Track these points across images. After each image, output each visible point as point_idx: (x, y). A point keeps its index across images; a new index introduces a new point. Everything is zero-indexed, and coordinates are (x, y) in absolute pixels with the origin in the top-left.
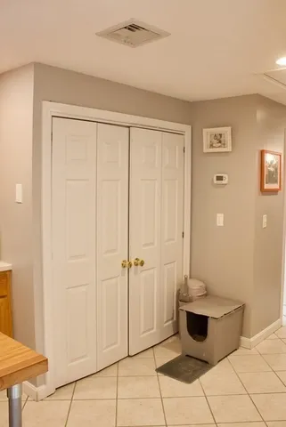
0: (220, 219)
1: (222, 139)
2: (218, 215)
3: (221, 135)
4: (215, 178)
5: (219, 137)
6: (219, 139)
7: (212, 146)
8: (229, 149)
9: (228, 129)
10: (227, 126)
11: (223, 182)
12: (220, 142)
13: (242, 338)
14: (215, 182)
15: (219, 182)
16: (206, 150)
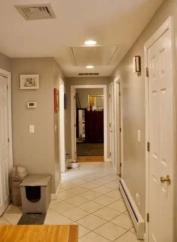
0: (32, 129)
1: (32, 81)
2: (31, 126)
3: (31, 79)
4: (28, 105)
5: (30, 80)
6: (30, 81)
7: (25, 85)
8: (37, 87)
9: (37, 76)
10: (36, 74)
11: (34, 107)
12: (31, 83)
13: (52, 195)
14: (29, 107)
15: (31, 107)
16: (22, 87)
